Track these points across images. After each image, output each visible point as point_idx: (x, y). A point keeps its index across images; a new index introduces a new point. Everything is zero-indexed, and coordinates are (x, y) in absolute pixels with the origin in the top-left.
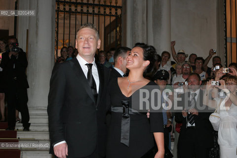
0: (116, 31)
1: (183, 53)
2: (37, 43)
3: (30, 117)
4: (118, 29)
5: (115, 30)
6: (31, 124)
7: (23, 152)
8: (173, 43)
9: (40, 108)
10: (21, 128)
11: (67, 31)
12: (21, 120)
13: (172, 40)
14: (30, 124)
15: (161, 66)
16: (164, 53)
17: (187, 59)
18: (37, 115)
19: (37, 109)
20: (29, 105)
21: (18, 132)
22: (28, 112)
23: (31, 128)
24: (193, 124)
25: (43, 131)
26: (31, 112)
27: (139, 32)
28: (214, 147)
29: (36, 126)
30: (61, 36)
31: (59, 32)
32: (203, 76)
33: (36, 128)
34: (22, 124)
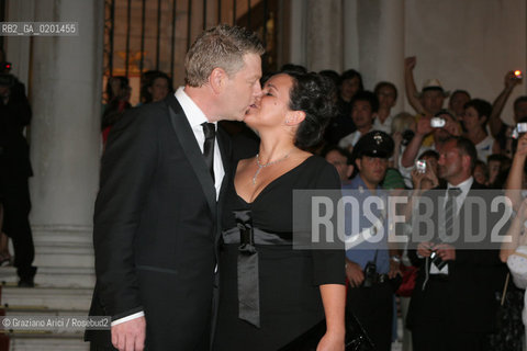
0: (265, 29)
1: (439, 89)
2: (55, 58)
3: (37, 250)
4: (270, 25)
5: (262, 29)
6: (39, 270)
7: (17, 341)
8: (410, 63)
9: (61, 228)
10: (14, 279)
11: (136, 29)
12: (13, 259)
13: (409, 54)
14: (35, 268)
15: (377, 121)
16: (382, 85)
17: (446, 104)
18: (54, 246)
19: (55, 231)
20: (34, 219)
21: (4, 290)
22: (31, 239)
23: (38, 279)
24: (443, 266)
25: (69, 288)
26: (39, 238)
27: (324, 33)
28: (513, 333)
29: (53, 274)
30: (119, 43)
31: (116, 32)
32: (487, 149)
33: (51, 280)
34: (14, 270)
